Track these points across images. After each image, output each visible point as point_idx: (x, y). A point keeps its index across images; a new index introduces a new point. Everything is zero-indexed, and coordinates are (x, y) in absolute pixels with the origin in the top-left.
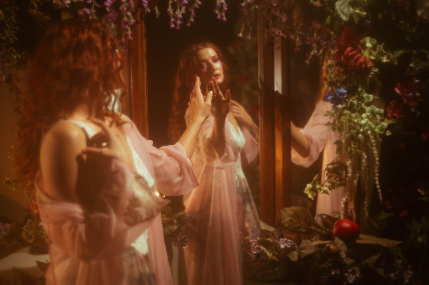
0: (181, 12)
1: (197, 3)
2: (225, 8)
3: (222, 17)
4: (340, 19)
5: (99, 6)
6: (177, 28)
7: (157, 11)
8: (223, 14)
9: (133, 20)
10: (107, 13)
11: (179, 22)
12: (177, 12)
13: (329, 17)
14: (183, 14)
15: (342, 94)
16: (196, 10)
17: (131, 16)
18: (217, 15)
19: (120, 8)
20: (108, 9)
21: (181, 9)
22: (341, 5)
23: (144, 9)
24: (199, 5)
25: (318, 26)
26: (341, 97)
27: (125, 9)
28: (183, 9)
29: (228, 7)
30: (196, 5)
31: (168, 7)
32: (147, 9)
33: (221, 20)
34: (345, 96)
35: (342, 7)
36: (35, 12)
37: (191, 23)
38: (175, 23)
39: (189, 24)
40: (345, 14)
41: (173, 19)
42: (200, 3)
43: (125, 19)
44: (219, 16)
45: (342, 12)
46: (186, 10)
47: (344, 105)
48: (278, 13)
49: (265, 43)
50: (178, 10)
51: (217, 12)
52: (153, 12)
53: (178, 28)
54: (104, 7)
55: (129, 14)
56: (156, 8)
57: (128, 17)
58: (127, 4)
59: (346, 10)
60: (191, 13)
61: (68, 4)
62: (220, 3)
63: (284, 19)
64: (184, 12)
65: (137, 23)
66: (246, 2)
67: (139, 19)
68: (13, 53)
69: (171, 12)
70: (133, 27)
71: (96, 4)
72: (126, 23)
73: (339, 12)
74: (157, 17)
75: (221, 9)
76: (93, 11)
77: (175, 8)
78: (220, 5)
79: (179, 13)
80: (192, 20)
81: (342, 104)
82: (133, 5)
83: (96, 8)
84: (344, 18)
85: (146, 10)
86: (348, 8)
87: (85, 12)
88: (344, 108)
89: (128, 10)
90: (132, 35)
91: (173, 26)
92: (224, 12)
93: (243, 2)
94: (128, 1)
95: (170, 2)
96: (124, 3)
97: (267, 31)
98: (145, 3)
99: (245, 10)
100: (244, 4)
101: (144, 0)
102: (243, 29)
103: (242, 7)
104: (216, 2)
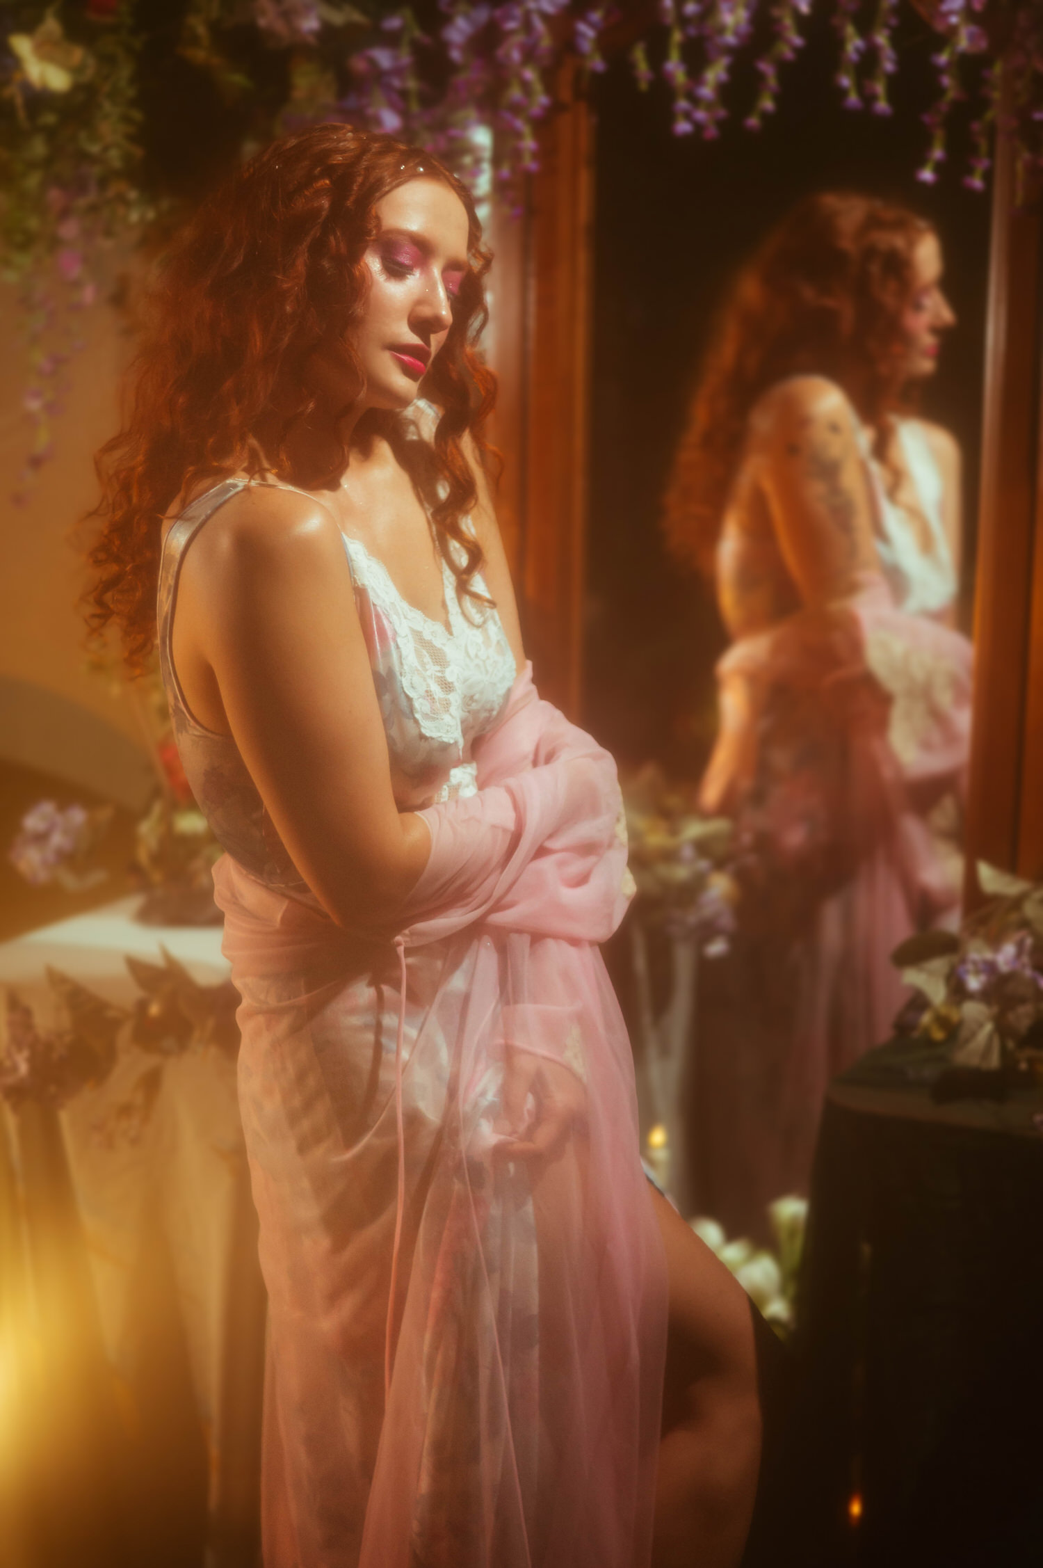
0: (713, 76)
1: (788, 42)
2: (889, 66)
3: (868, 99)
5: (425, 39)
6: (704, 137)
7: (643, 67)
8: (877, 89)
9: (541, 99)
10: (453, 68)
14: (719, 86)
16: (783, 68)
17: (538, 87)
18: (844, 93)
19: (500, 52)
20: (456, 55)
23: (581, 57)
24: (794, 50)
27: (516, 55)
28: (722, 64)
30: (785, 51)
31: (666, 56)
32: (592, 58)
33: (863, 110)
36: (199, 55)
37: (765, 116)
38: (692, 117)
39: (753, 121)
41: (683, 104)
42: (798, 41)
43: (515, 93)
44: (853, 98)
46: (731, 68)
51: (844, 82)
52: (621, 69)
53: (707, 135)
54: (443, 46)
55: (530, 74)
56: (639, 54)
57: (526, 86)
58: (521, 36)
60: (761, 77)
61: (312, 32)
62: (860, 50)
64: (724, 77)
65: (555, 108)
66: (952, 52)
67: (566, 94)
68: (127, 203)
69: (679, 76)
70: (542, 125)
71: (417, 32)
72: (516, 109)
75: (868, 61)
76: (405, 58)
77: (695, 62)
78: (858, 56)
80: (768, 104)
82: (544, 41)
83: (415, 47)
85: (589, 64)
87: (373, 63)
89: (530, 55)
90: (536, 155)
91: (683, 127)
92: (882, 80)
93: (939, 49)
94: (527, 26)
95: (677, 37)
96: (512, 32)
97: (1026, 155)
98: (583, 35)
99: (946, 81)
100: (943, 58)
101: (583, 27)
102: (938, 153)
103: (938, 71)
104: (840, 43)
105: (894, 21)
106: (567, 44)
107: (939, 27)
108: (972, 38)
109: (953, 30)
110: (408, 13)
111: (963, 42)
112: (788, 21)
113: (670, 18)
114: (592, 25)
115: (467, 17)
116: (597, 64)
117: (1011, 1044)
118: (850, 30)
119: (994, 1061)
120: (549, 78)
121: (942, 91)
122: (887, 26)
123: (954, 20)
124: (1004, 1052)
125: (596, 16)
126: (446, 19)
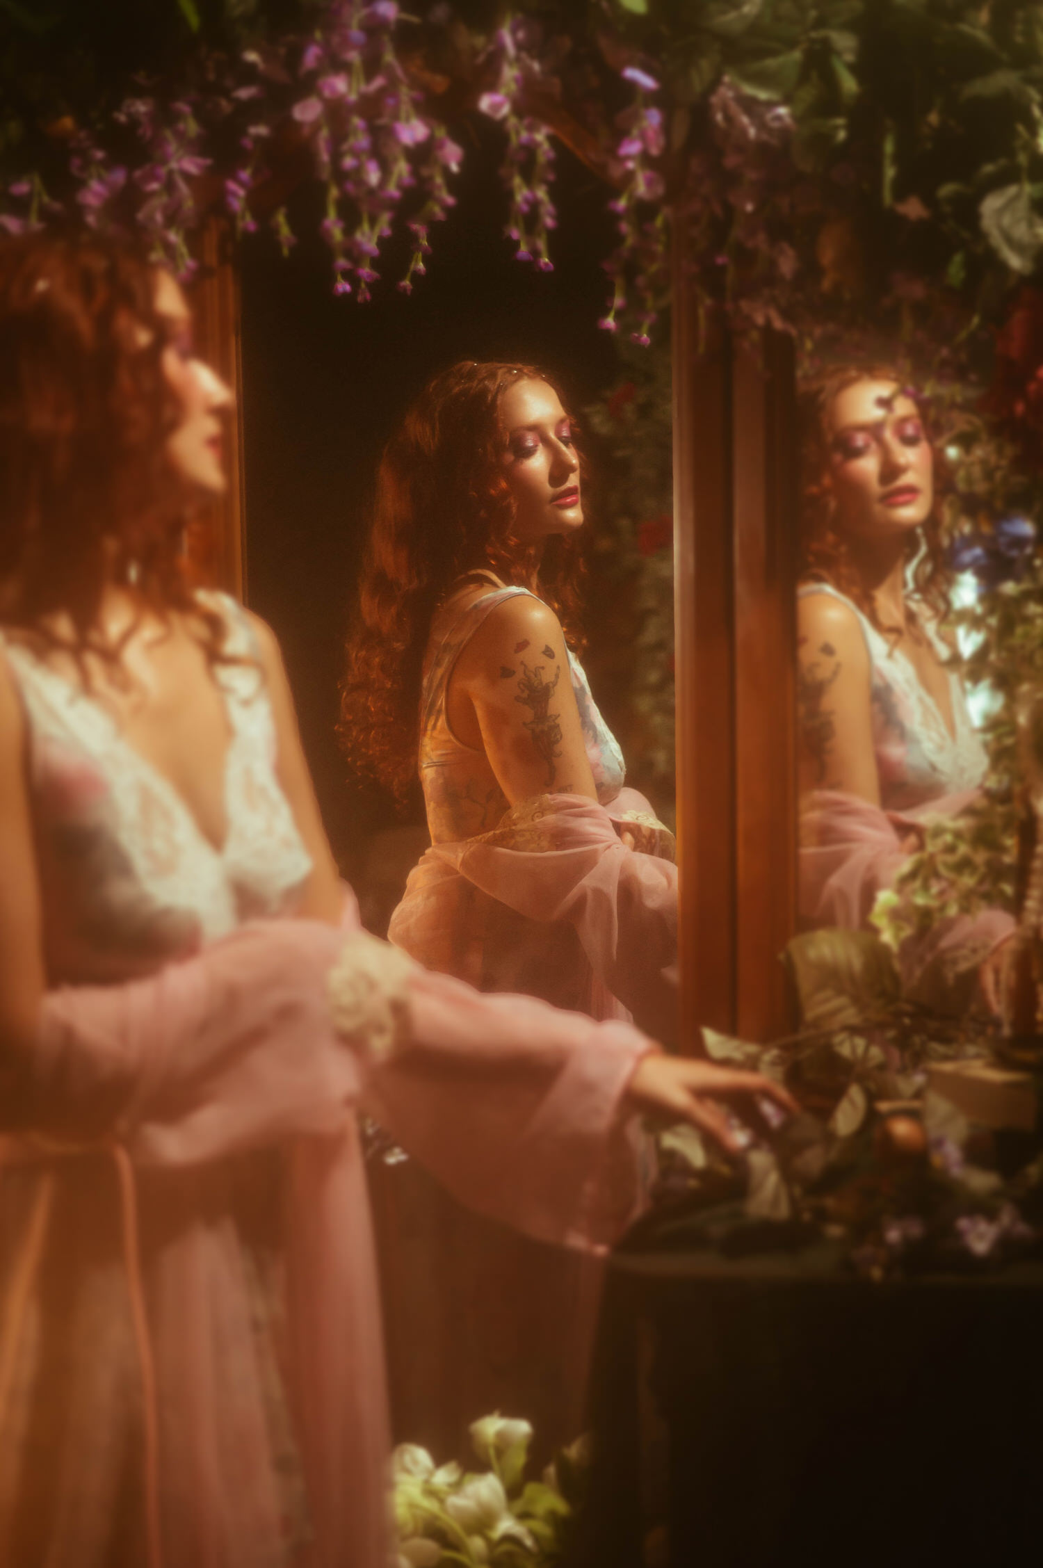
0: (377, 231)
1: (439, 201)
2: (549, 222)
3: (535, 253)
4: (1002, 268)
5: (57, 206)
6: (360, 298)
7: (285, 231)
8: (542, 244)
9: (189, 262)
11: (366, 271)
12: (358, 236)
13: (958, 259)
14: (382, 242)
15: (1020, 542)
16: (435, 229)
17: (182, 248)
18: (516, 244)
19: (140, 216)
20: (91, 219)
21: (373, 222)
22: (1000, 212)
23: (231, 218)
24: (446, 209)
25: (917, 290)
26: (1014, 553)
27: (159, 217)
28: (385, 219)
29: (559, 217)
30: (437, 211)
31: (323, 213)
32: (243, 218)
33: (531, 263)
34: (1029, 550)
35: (1006, 220)
37: (416, 276)
38: (351, 276)
39: (406, 283)
40: (1018, 247)
41: (342, 262)
42: (450, 200)
43: (159, 256)
44: (524, 248)
45: (1009, 240)
46: (394, 224)
47: (1026, 585)
48: (760, 241)
49: (701, 349)
50: (366, 227)
51: (516, 233)
52: (267, 233)
53: (364, 296)
54: (77, 212)
55: (174, 237)
56: (281, 218)
57: (171, 249)
58: (164, 199)
59: (1021, 232)
60: (414, 238)
62: (527, 201)
63: (787, 264)
64: (387, 232)
65: (203, 272)
66: (630, 198)
67: (212, 258)
69: (337, 234)
71: (46, 199)
73: (996, 240)
74: (286, 252)
75: (531, 220)
76: (35, 224)
77: (350, 217)
78: (525, 208)
79: (368, 239)
80: (419, 266)
81: (1018, 580)
82: (189, 204)
83: (44, 214)
84: (1015, 262)
85: (240, 225)
86: (1031, 225)
87: (2, 230)
88: (1026, 596)
89: (172, 219)
91: (343, 286)
92: (544, 236)
93: (617, 194)
94: (170, 186)
95: (334, 192)
96: (153, 194)
97: (708, 301)
98: (235, 194)
99: (625, 227)
100: (622, 203)
101: (232, 186)
102: (618, 301)
103: (616, 217)
104: (510, 195)
105: (551, 177)
106: (215, 205)
107: (616, 172)
108: (649, 183)
109: (629, 177)
110: (37, 180)
111: (641, 188)
112: (439, 180)
113: (325, 173)
114: (242, 184)
115: (101, 180)
116: (247, 222)
117: (797, 1191)
118: (517, 181)
119: (783, 1211)
120: (194, 239)
121: (620, 239)
122: (545, 181)
123: (631, 165)
124: (793, 1201)
125: (245, 174)
126: (81, 184)
